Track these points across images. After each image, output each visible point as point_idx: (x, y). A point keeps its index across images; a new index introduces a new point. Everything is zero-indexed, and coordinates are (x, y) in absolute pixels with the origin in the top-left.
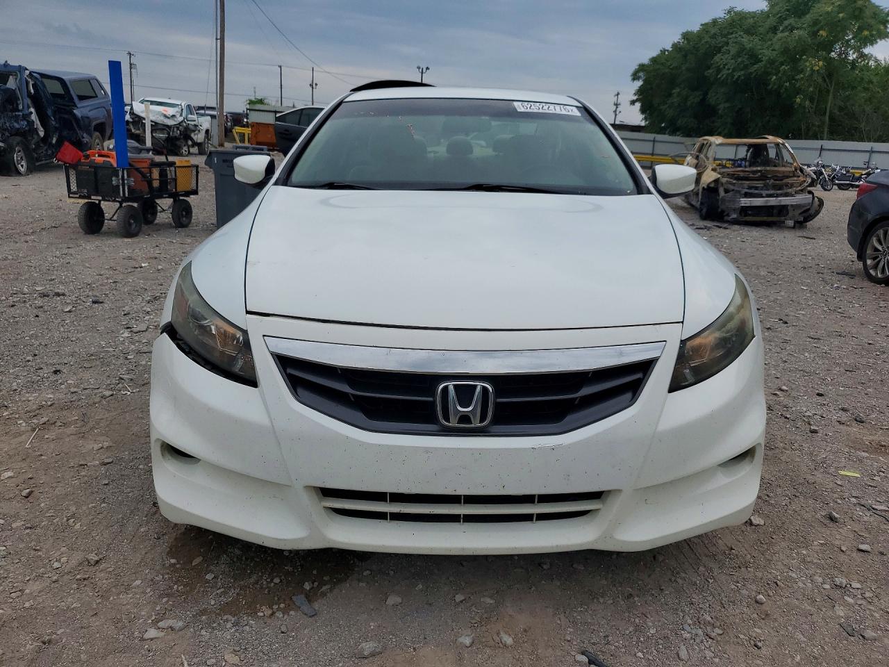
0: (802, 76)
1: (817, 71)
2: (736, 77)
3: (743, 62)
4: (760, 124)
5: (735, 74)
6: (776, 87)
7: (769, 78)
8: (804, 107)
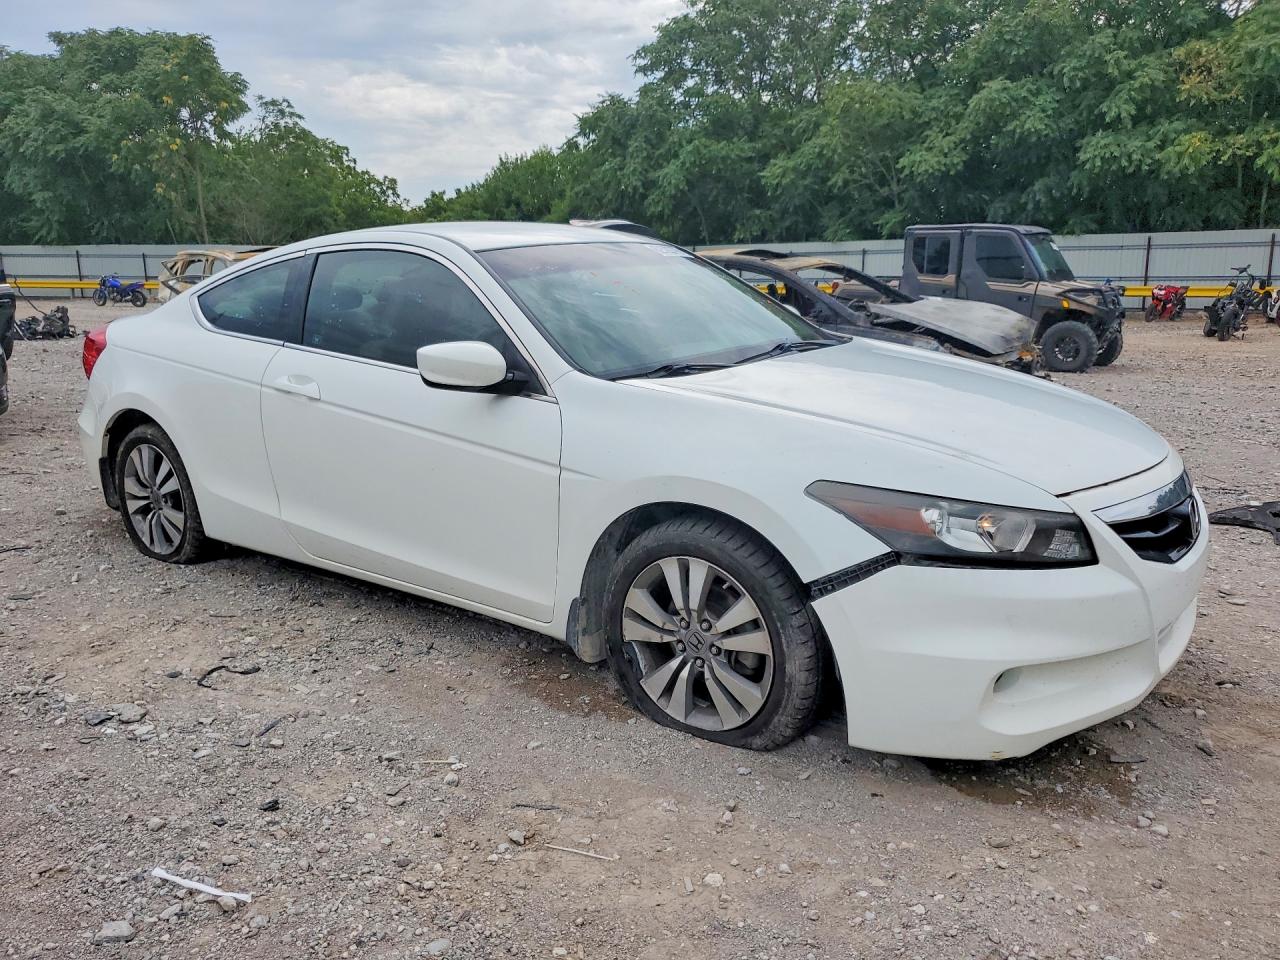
0: (157, 156)
1: (177, 150)
2: (52, 153)
3: (56, 131)
4: (106, 223)
5: (48, 148)
6: (122, 170)
7: (107, 157)
8: (170, 200)
